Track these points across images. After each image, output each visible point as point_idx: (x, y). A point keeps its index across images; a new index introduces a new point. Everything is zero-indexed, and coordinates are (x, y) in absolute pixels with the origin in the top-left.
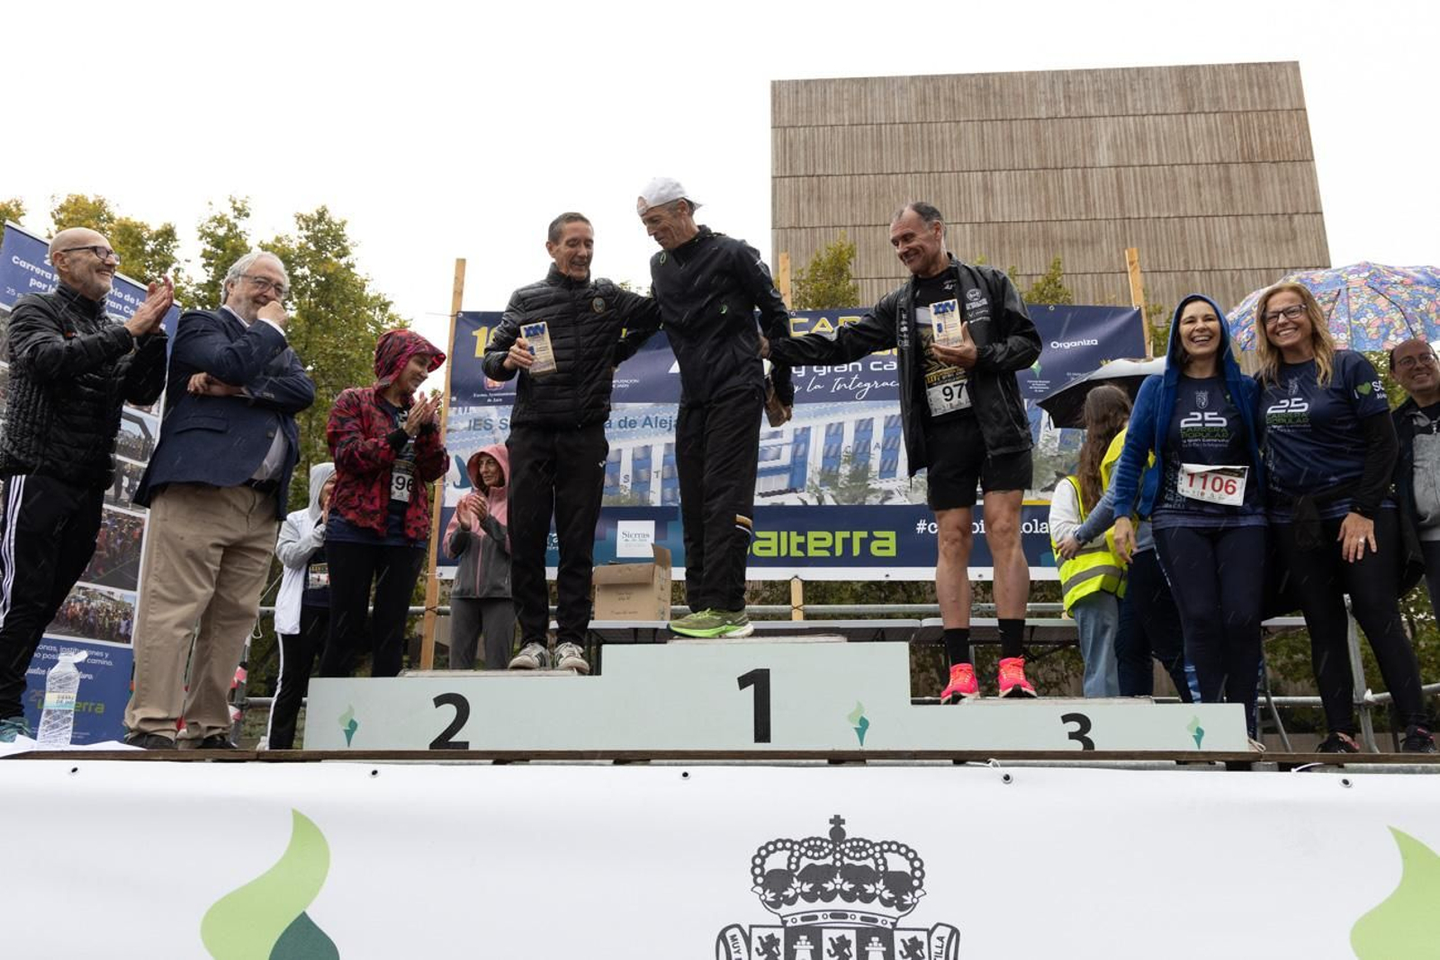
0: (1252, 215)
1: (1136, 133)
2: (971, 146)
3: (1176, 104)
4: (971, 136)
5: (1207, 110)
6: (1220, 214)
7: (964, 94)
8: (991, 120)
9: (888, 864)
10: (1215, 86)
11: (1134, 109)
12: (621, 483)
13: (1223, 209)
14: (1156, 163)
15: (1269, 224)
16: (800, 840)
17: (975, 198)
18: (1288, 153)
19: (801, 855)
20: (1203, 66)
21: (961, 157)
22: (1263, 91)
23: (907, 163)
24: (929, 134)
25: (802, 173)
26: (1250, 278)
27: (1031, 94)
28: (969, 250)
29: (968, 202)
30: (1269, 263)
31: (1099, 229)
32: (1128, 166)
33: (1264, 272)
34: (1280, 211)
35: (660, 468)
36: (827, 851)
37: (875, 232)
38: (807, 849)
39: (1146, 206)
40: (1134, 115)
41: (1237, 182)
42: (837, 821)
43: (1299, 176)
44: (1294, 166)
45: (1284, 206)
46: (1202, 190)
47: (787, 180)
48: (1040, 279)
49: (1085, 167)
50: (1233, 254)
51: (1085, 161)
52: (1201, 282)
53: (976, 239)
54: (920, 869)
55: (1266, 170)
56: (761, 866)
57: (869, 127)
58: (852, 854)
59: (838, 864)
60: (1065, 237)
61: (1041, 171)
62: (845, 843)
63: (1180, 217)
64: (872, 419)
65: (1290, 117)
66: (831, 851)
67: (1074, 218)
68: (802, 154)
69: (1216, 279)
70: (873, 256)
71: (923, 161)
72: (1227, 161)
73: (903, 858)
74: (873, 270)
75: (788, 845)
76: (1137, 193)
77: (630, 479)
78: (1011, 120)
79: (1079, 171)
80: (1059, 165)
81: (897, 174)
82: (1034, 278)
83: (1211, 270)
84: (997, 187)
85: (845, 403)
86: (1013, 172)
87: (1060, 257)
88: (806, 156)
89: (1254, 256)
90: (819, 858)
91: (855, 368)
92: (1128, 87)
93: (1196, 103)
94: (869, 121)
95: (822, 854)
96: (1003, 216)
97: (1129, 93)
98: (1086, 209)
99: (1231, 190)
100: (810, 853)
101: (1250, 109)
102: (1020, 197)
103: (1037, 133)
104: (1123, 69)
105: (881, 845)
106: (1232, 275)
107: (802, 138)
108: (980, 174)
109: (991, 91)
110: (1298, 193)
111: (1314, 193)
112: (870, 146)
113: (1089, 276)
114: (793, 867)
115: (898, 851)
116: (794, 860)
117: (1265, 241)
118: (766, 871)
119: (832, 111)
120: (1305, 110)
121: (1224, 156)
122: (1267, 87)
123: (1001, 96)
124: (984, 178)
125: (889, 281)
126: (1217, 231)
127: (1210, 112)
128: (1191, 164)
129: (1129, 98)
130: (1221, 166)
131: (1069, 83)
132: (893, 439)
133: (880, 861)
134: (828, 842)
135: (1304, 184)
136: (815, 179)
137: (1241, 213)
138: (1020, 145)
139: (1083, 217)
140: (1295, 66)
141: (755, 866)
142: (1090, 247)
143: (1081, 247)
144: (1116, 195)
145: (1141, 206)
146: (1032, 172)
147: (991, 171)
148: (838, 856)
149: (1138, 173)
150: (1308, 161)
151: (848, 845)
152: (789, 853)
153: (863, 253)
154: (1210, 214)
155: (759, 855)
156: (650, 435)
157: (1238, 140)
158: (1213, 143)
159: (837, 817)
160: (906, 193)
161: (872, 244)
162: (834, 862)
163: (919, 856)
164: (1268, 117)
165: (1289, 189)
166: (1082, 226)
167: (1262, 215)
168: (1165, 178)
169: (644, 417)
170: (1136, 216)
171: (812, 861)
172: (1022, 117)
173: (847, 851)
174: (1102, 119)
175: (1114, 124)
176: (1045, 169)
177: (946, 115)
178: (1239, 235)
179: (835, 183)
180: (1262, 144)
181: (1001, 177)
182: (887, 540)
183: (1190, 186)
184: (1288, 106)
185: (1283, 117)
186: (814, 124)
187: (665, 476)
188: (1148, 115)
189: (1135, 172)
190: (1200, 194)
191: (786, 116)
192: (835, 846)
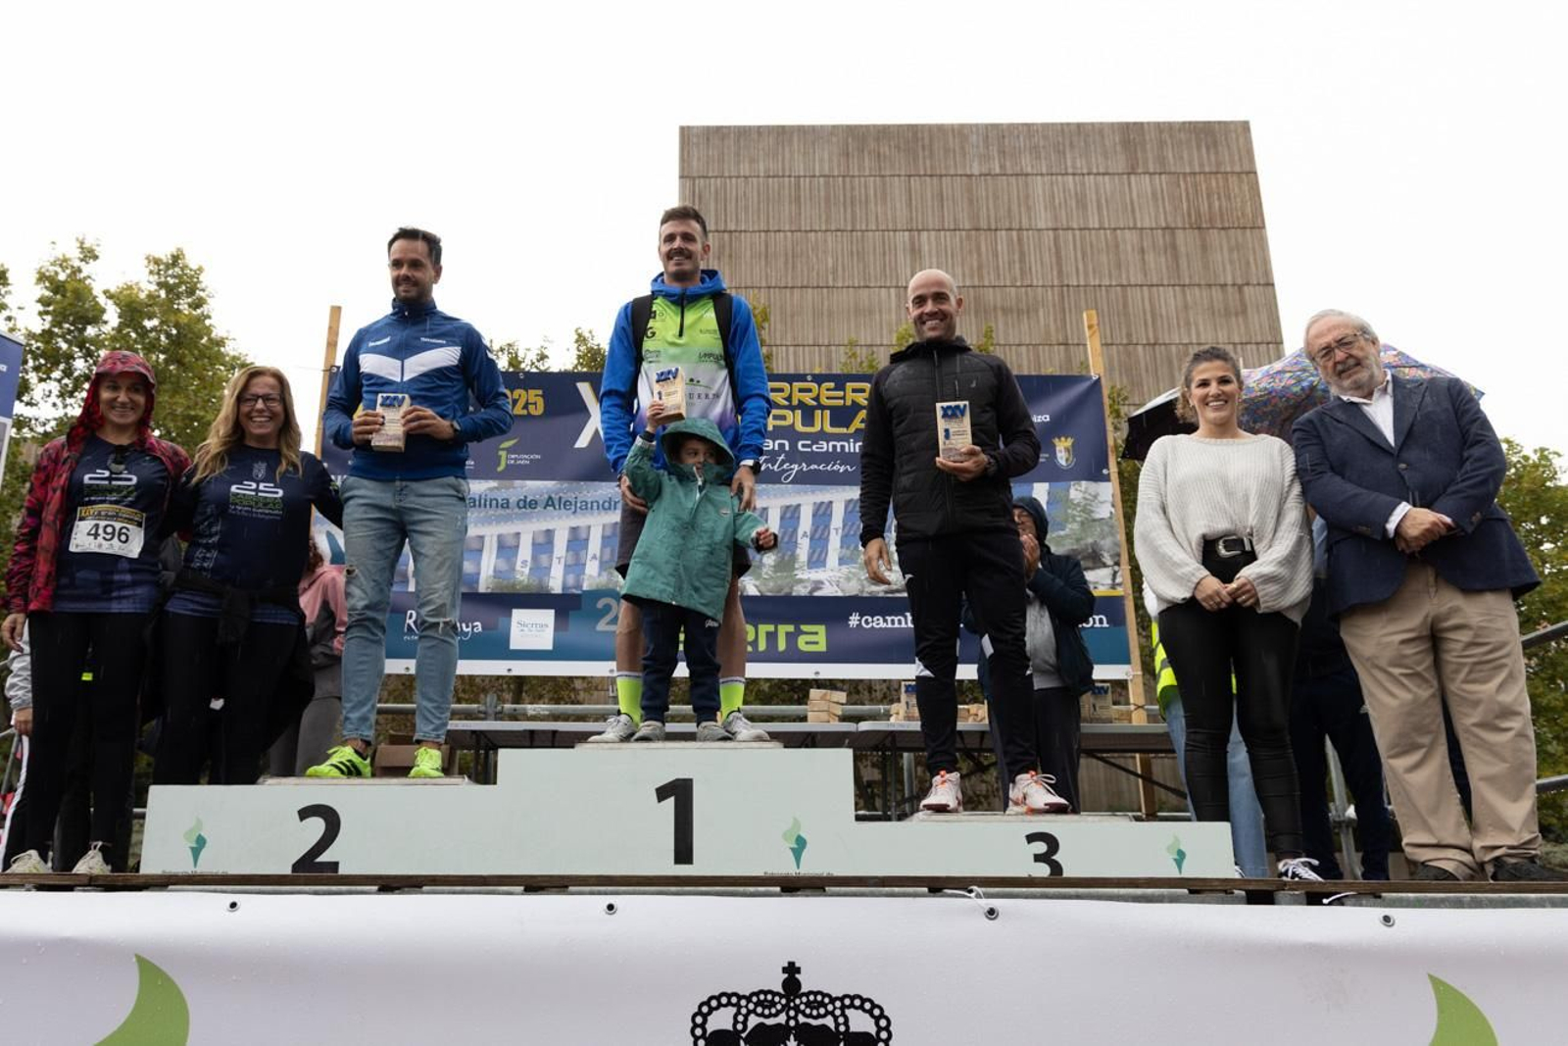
0: (1199, 285)
1: (1076, 194)
2: (898, 205)
3: (1120, 164)
4: (897, 192)
5: (1151, 170)
6: (1165, 283)
7: (890, 146)
8: (920, 176)
9: (850, 1024)
10: (1162, 144)
11: (1074, 167)
12: (518, 567)
13: (1169, 278)
14: (1097, 226)
15: (1216, 293)
16: (747, 994)
18: (1238, 218)
19: (749, 1012)
20: (1148, 123)
21: (886, 214)
22: (1212, 151)
23: (828, 220)
24: (853, 189)
27: (962, 148)
28: (894, 316)
29: (894, 264)
30: (1217, 338)
31: (1035, 298)
32: (1068, 229)
34: (1230, 282)
35: (562, 555)
36: (779, 1007)
37: (792, 294)
38: (756, 1005)
39: (1086, 273)
40: (1074, 174)
41: (1182, 249)
42: (792, 969)
43: (1250, 246)
44: (1244, 234)
45: (1234, 278)
46: (1146, 257)
49: (1020, 229)
50: (1178, 324)
51: (1020, 222)
52: (1145, 355)
54: (887, 1028)
55: (1214, 237)
56: (703, 1026)
57: (786, 180)
58: (808, 1011)
59: (792, 1023)
60: (999, 305)
61: (973, 232)
62: (800, 997)
63: (1122, 286)
64: (799, 505)
65: (1241, 181)
66: (783, 1006)
67: (1008, 284)
68: (712, 204)
69: (1161, 353)
70: (789, 319)
71: (845, 220)
72: (1173, 225)
73: (867, 1015)
75: (734, 1000)
76: (1076, 259)
77: (529, 564)
78: (941, 176)
79: (1014, 233)
80: (993, 227)
81: (816, 231)
83: (1155, 344)
84: (926, 248)
85: (770, 486)
86: (942, 233)
87: (993, 325)
88: (716, 210)
89: (1201, 328)
90: (771, 1015)
91: (782, 446)
92: (1067, 143)
93: (1140, 162)
94: (787, 174)
95: (773, 1011)
97: (1068, 149)
98: (1022, 275)
99: (1176, 257)
100: (759, 1010)
101: (1197, 170)
102: (950, 260)
103: (970, 190)
104: (1062, 124)
105: (842, 999)
107: (713, 188)
108: (907, 233)
109: (920, 144)
110: (1248, 263)
111: (1266, 262)
112: (787, 200)
113: (1024, 348)
114: (740, 1027)
115: (861, 1007)
116: (741, 1018)
117: (1213, 313)
118: (709, 1031)
119: (747, 160)
120: (1255, 173)
121: (1169, 219)
122: (1216, 147)
123: (931, 150)
124: (911, 239)
125: (807, 348)
126: (1162, 302)
127: (1155, 173)
128: (1135, 228)
129: (1068, 156)
130: (1167, 231)
131: (1003, 137)
132: (822, 527)
133: (841, 1020)
134: (781, 996)
135: (1254, 253)
136: (726, 235)
137: (1187, 282)
138: (951, 202)
139: (1018, 284)
140: (1245, 126)
141: (695, 1026)
142: (1025, 316)
143: (1015, 315)
144: (1054, 260)
145: (1081, 273)
146: (964, 233)
147: (919, 231)
148: (792, 1013)
149: (1078, 238)
150: (1259, 228)
152: (734, 1010)
153: (778, 318)
154: (1155, 283)
155: (699, 1013)
156: (553, 518)
157: (1185, 202)
158: (1158, 207)
159: (791, 964)
160: (826, 254)
161: (788, 307)
162: (787, 1021)
163: (886, 1013)
164: (1217, 179)
165: (1239, 260)
166: (1017, 294)
167: (1210, 285)
168: (1106, 243)
169: (546, 496)
170: (1075, 284)
171: (762, 1020)
172: (952, 172)
173: (802, 1007)
174: (1039, 178)
175: (1052, 184)
176: (977, 230)
177: (870, 169)
178: (1186, 307)
179: (748, 240)
180: (1210, 207)
181: (929, 239)
182: (816, 633)
183: (1133, 250)
184: (1237, 169)
185: (1233, 180)
186: (727, 174)
187: (569, 562)
188: (1089, 174)
189: (1074, 236)
190: (1143, 259)
191: (695, 163)
192: (789, 1001)
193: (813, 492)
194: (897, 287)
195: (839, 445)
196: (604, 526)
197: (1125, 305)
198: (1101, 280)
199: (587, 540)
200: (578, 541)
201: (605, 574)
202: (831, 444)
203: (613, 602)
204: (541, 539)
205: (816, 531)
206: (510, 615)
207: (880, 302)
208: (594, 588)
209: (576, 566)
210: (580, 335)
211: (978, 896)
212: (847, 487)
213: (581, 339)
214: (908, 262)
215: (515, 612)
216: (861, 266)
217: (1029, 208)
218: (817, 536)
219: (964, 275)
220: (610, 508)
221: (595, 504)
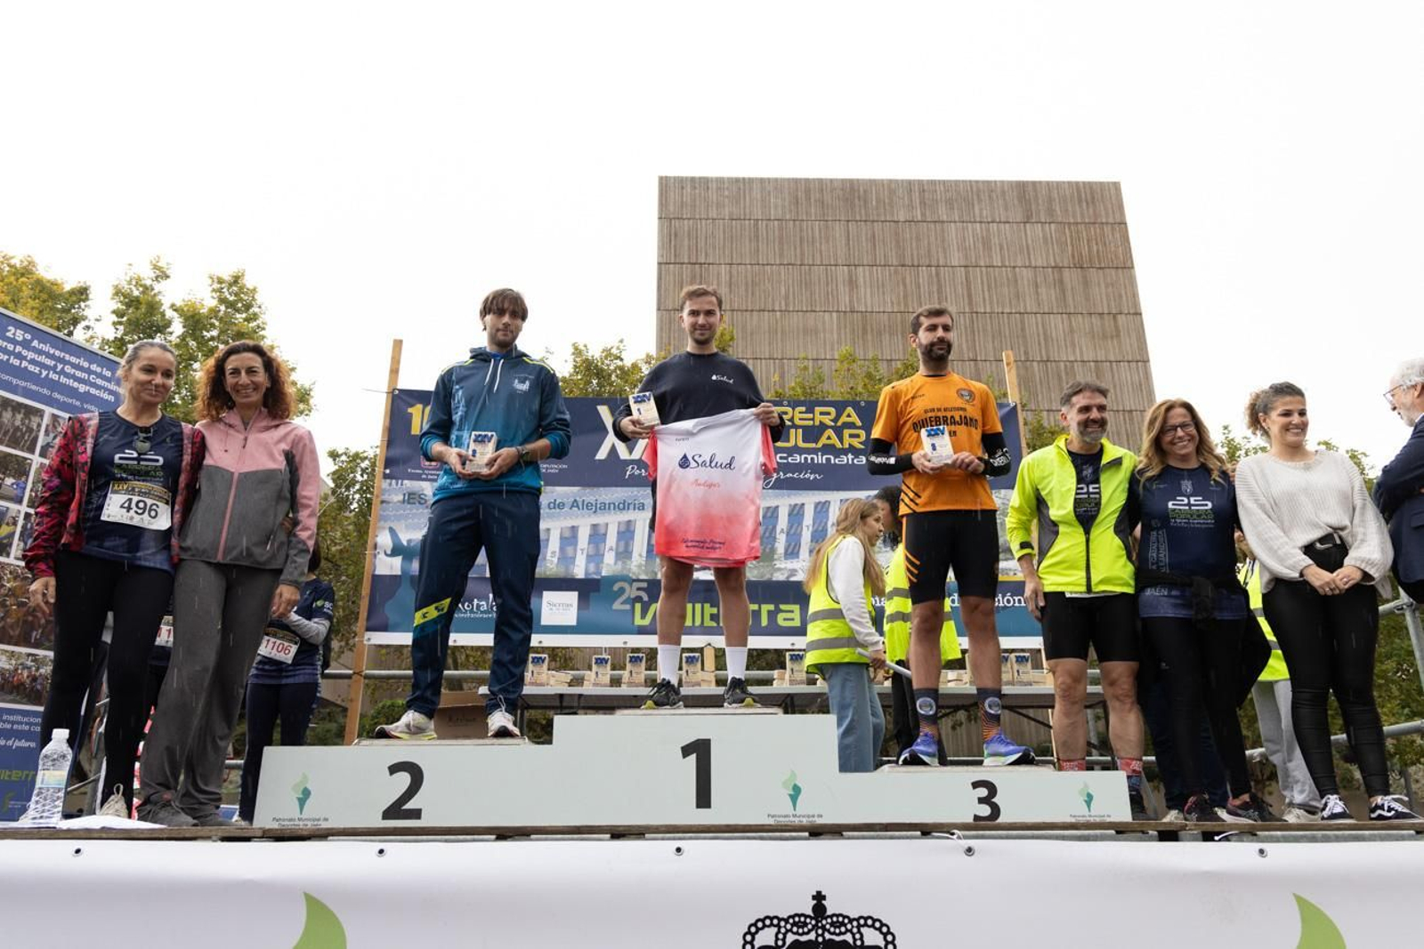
0: (1082, 313)
1: (983, 237)
2: (838, 243)
3: (1016, 214)
4: (838, 235)
5: (1043, 220)
6: (1055, 311)
8: (856, 221)
9: (865, 939)
10: (1050, 201)
12: (548, 557)
13: (1058, 307)
14: (1000, 264)
15: (1095, 320)
17: (841, 287)
18: (1112, 260)
19: (787, 931)
20: (1040, 182)
21: (829, 251)
22: (1091, 205)
23: (781, 255)
24: (801, 230)
25: (686, 261)
26: (1080, 369)
27: (891, 199)
28: (835, 336)
29: (835, 293)
30: (1096, 358)
32: (976, 266)
33: (1092, 364)
34: (1106, 311)
35: (586, 546)
36: (810, 927)
37: (751, 316)
38: (792, 925)
39: (991, 303)
40: (981, 222)
41: (1068, 284)
42: (819, 897)
43: (1123, 283)
44: (1117, 273)
45: (1109, 308)
46: (1040, 291)
47: (671, 266)
48: (899, 364)
49: (938, 266)
50: (1066, 348)
51: (938, 260)
53: (842, 326)
54: (893, 943)
55: (1093, 274)
56: (751, 943)
57: (747, 222)
58: (832, 930)
59: (820, 939)
61: (900, 268)
62: (826, 919)
63: (1020, 313)
64: (777, 507)
65: (1113, 229)
66: (813, 926)
68: (686, 242)
69: (1052, 368)
70: (749, 338)
71: (795, 256)
72: (1060, 265)
73: (877, 932)
74: (749, 352)
75: (775, 922)
76: (983, 291)
77: (557, 554)
78: (873, 221)
79: (933, 269)
80: (916, 264)
82: (893, 363)
84: (861, 280)
86: (875, 268)
88: (689, 244)
89: (1084, 349)
90: (804, 933)
92: (975, 197)
93: (1034, 214)
94: (747, 217)
95: (806, 930)
96: (866, 306)
97: (976, 202)
99: (1063, 291)
100: (795, 929)
101: (1079, 221)
102: (881, 290)
103: (897, 234)
104: (970, 181)
105: (858, 920)
106: (1066, 366)
107: (686, 229)
108: (845, 268)
109: (856, 195)
110: (1120, 296)
111: (1135, 296)
112: (748, 239)
114: (780, 943)
115: (873, 926)
116: (781, 936)
117: (1093, 337)
118: (756, 947)
119: (714, 206)
120: (1125, 224)
121: (1057, 259)
122: (1093, 202)
123: (865, 202)
124: (850, 271)
126: (1053, 325)
127: (1046, 223)
128: (1030, 266)
129: (976, 207)
130: (1056, 270)
131: (924, 191)
132: (796, 525)
133: (858, 936)
134: (811, 918)
135: (1126, 288)
136: (697, 267)
137: (1072, 311)
138: (881, 244)
140: (1117, 186)
141: (745, 942)
145: (987, 302)
146: (892, 268)
147: (855, 266)
148: (820, 931)
149: (984, 272)
150: (1129, 268)
151: (829, 920)
152: (776, 929)
154: (1046, 311)
155: (749, 932)
156: (577, 517)
157: (1070, 248)
158: (1048, 248)
159: (819, 893)
160: (780, 283)
161: (749, 327)
162: (816, 938)
163: (892, 931)
164: (1095, 228)
165: (1114, 294)
167: (1090, 314)
168: (1008, 279)
169: (572, 499)
170: (983, 311)
171: (797, 937)
172: (883, 219)
173: (828, 926)
174: (952, 224)
175: (963, 229)
176: (903, 266)
177: (816, 214)
178: (1072, 331)
179: (716, 272)
180: (1089, 251)
181: (864, 271)
182: (792, 612)
183: (1029, 285)
184: (1111, 220)
185: (1107, 229)
186: (697, 217)
187: (590, 553)
188: (993, 222)
189: (981, 272)
190: (1037, 293)
191: (672, 209)
192: (817, 922)
193: (789, 496)
194: (838, 311)
195: (809, 457)
196: (619, 523)
197: (1023, 329)
198: (1003, 307)
199: (605, 535)
200: (597, 536)
201: (620, 563)
202: (803, 456)
203: (626, 585)
204: (567, 534)
205: (791, 527)
206: (541, 596)
207: (824, 323)
208: (610, 574)
209: (595, 557)
210: (576, 349)
211: (959, 838)
212: (816, 492)
213: (577, 352)
214: (847, 290)
215: (545, 594)
216: (808, 293)
217: (944, 249)
218: (792, 531)
219: (892, 303)
220: (624, 508)
221: (612, 506)
